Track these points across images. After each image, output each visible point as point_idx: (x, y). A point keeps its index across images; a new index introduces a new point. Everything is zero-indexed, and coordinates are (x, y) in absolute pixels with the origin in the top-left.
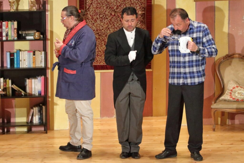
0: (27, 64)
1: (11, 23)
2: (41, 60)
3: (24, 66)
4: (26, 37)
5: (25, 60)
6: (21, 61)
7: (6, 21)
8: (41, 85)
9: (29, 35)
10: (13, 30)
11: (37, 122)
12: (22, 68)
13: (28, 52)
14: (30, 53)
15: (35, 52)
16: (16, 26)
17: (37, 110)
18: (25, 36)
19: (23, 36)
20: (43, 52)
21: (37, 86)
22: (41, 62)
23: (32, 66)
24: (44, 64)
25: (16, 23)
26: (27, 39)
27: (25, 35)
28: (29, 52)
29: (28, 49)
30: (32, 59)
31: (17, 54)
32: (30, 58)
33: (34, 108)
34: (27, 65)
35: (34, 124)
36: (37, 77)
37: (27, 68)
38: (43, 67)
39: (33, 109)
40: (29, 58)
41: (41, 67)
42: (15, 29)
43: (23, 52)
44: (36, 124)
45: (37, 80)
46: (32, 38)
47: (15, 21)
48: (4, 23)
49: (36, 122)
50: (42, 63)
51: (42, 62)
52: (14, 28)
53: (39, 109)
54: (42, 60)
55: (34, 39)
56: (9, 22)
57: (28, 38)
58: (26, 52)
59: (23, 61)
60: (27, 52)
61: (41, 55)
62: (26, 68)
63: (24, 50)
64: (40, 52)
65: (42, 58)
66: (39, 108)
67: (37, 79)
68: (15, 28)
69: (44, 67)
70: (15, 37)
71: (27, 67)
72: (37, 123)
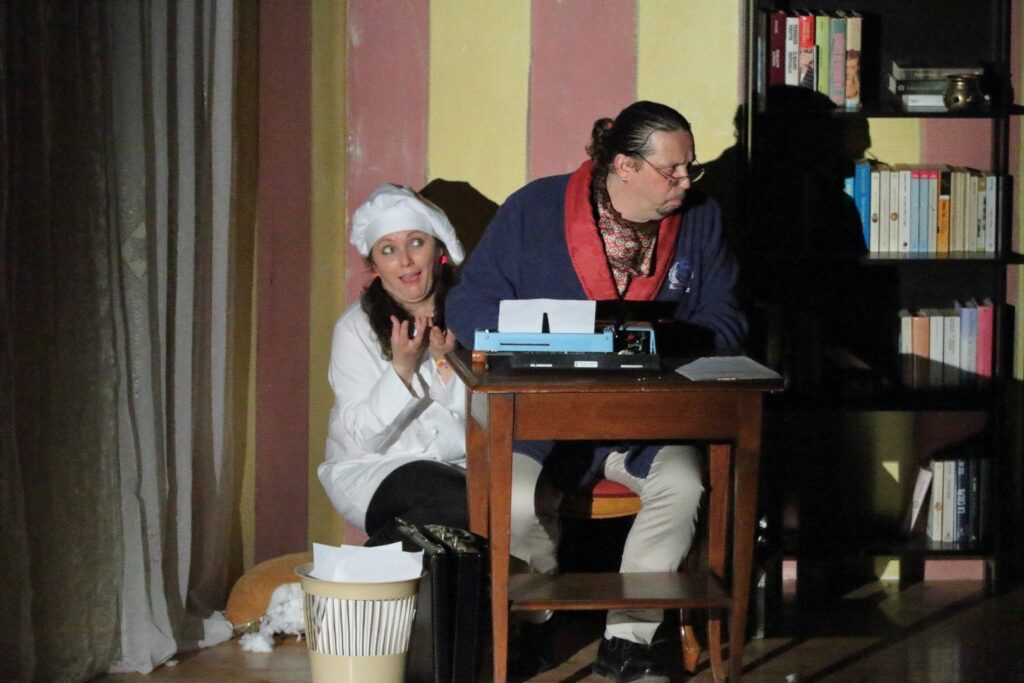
0: (905, 236)
1: (830, 25)
2: (979, 221)
3: (893, 249)
4: (904, 97)
5: (896, 216)
6: (875, 221)
7: (805, 14)
8: (974, 345)
9: (922, 88)
10: (841, 58)
11: (948, 535)
12: (882, 257)
13: (912, 174)
14: (924, 182)
15: (952, 174)
16: (854, 41)
17: (951, 477)
18: (900, 93)
19: (890, 92)
20: (991, 181)
21: (953, 352)
22: (979, 230)
23: (932, 249)
24: (993, 242)
25: (854, 25)
26: (910, 110)
27: (902, 88)
28: (920, 178)
29: (914, 158)
30: (935, 212)
31: (855, 184)
32: (924, 205)
33: (937, 466)
34: (906, 244)
35: (936, 547)
36: (957, 304)
37: (908, 257)
38: (987, 257)
39: (931, 470)
40: (916, 204)
41: (981, 257)
42: (848, 54)
43: (887, 173)
44: (945, 548)
45: (957, 320)
46: (935, 102)
47: (849, 15)
48: (791, 22)
49: (945, 535)
50: (982, 231)
51: (985, 228)
52: (847, 52)
53: (961, 471)
54: (985, 218)
55: (946, 110)
56: (820, 20)
57: (914, 101)
58: (902, 173)
59: (884, 219)
60: (908, 173)
61: (982, 194)
62: (901, 257)
63: (892, 163)
64: (976, 179)
65: (985, 210)
66: (961, 464)
67: (959, 315)
68: (849, 48)
69: (993, 257)
70: (849, 97)
71: (905, 254)
72: (947, 544)
